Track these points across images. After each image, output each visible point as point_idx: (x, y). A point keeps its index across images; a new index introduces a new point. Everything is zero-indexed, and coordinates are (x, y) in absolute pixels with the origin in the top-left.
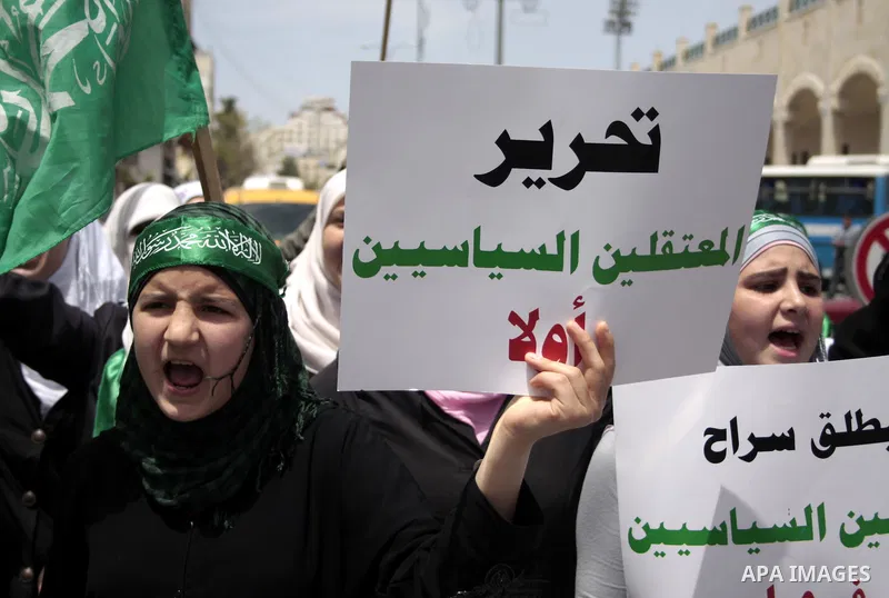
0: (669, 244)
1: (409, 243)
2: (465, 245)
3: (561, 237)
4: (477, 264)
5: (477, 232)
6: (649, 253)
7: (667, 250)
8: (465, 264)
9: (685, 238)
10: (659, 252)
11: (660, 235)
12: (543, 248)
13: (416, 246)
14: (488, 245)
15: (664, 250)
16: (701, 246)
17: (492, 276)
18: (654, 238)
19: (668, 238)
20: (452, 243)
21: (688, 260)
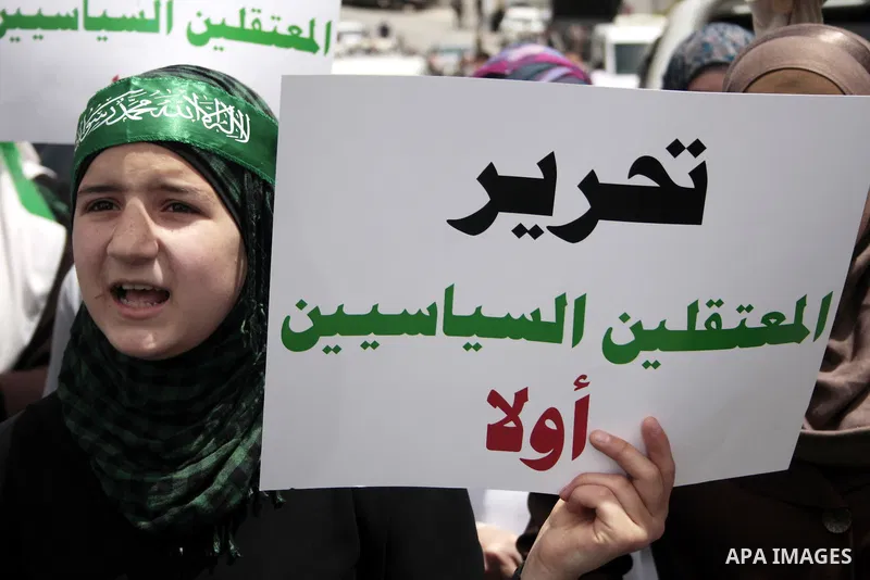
0: (715, 317)
1: (357, 307)
2: (433, 308)
3: (561, 302)
4: (448, 331)
5: (449, 292)
6: (684, 327)
7: (714, 325)
8: (432, 332)
9: (740, 309)
10: (700, 326)
11: (702, 306)
12: (536, 314)
13: (367, 310)
14: (462, 308)
15: (708, 323)
16: (765, 319)
17: (467, 347)
18: (693, 310)
19: (714, 309)
20: (416, 305)
21: (744, 337)
